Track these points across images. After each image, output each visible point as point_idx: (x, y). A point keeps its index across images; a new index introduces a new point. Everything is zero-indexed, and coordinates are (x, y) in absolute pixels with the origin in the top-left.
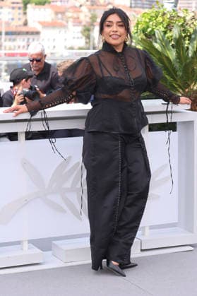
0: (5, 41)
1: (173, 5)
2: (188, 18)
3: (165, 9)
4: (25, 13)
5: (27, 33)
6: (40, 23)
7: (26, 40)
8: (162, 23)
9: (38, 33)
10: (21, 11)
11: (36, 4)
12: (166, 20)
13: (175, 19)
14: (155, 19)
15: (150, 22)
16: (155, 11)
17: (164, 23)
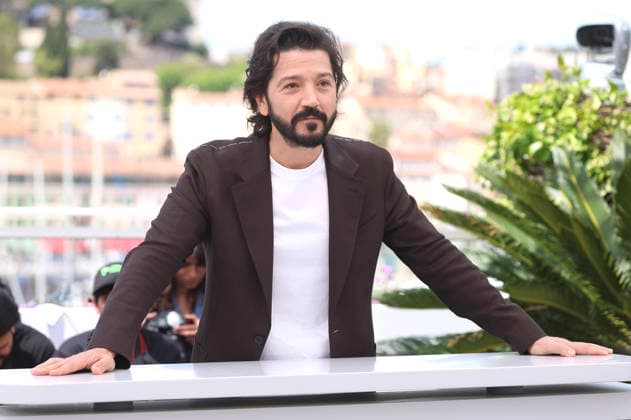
0: (104, 201)
1: (612, 68)
4: (166, 119)
5: (173, 180)
8: (575, 126)
10: (155, 111)
12: (587, 116)
13: (616, 112)
14: (554, 115)
15: (536, 122)
16: (553, 88)
17: (580, 125)
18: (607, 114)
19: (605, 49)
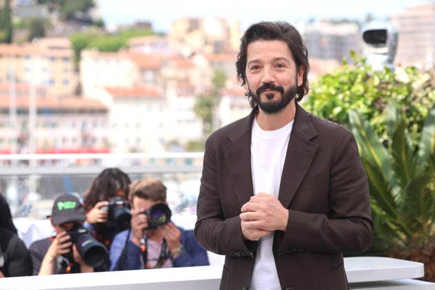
1: (385, 58)
2: (416, 86)
3: (370, 68)
4: (77, 70)
5: (82, 111)
6: (109, 90)
7: (79, 125)
8: (362, 96)
9: (103, 111)
10: (70, 65)
11: (100, 51)
12: (370, 89)
13: (389, 87)
14: (349, 88)
15: (337, 94)
16: (348, 71)
17: (366, 95)
18: (384, 88)
19: (381, 45)
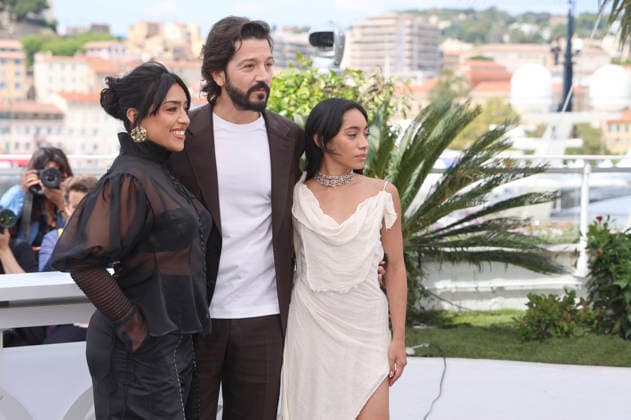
1: (331, 61)
2: (362, 90)
3: (316, 71)
4: (30, 74)
5: (35, 116)
6: (63, 94)
7: (33, 131)
8: (308, 99)
9: (59, 117)
10: (22, 68)
11: (55, 54)
12: (316, 93)
13: (335, 91)
14: (295, 92)
15: (283, 97)
16: (294, 74)
17: (312, 99)
18: (329, 92)
19: (328, 48)
